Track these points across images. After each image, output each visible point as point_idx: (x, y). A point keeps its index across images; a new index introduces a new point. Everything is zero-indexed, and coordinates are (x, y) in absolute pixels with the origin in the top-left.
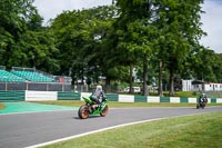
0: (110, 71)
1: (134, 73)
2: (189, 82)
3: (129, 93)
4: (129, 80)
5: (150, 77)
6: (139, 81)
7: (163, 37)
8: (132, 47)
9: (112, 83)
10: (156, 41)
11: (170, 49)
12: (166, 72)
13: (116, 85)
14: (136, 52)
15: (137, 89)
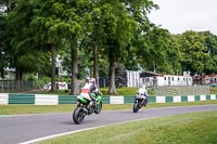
0: (22, 59)
1: (59, 62)
2: (137, 74)
3: (52, 92)
4: (51, 73)
5: (81, 68)
6: (65, 73)
7: (98, 10)
8: (55, 24)
11: (107, 25)
12: (104, 61)
13: (31, 80)
14: (59, 31)
15: (63, 86)
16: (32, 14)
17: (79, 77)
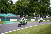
0: (29, 14)
1: (35, 14)
2: (48, 16)
3: (33, 19)
4: (33, 16)
5: (38, 15)
6: (36, 16)
9: (30, 16)
10: (40, 6)
11: (43, 8)
12: (42, 14)
13: (30, 17)
14: (35, 9)
15: (35, 18)
16: (31, 7)
17: (38, 17)
